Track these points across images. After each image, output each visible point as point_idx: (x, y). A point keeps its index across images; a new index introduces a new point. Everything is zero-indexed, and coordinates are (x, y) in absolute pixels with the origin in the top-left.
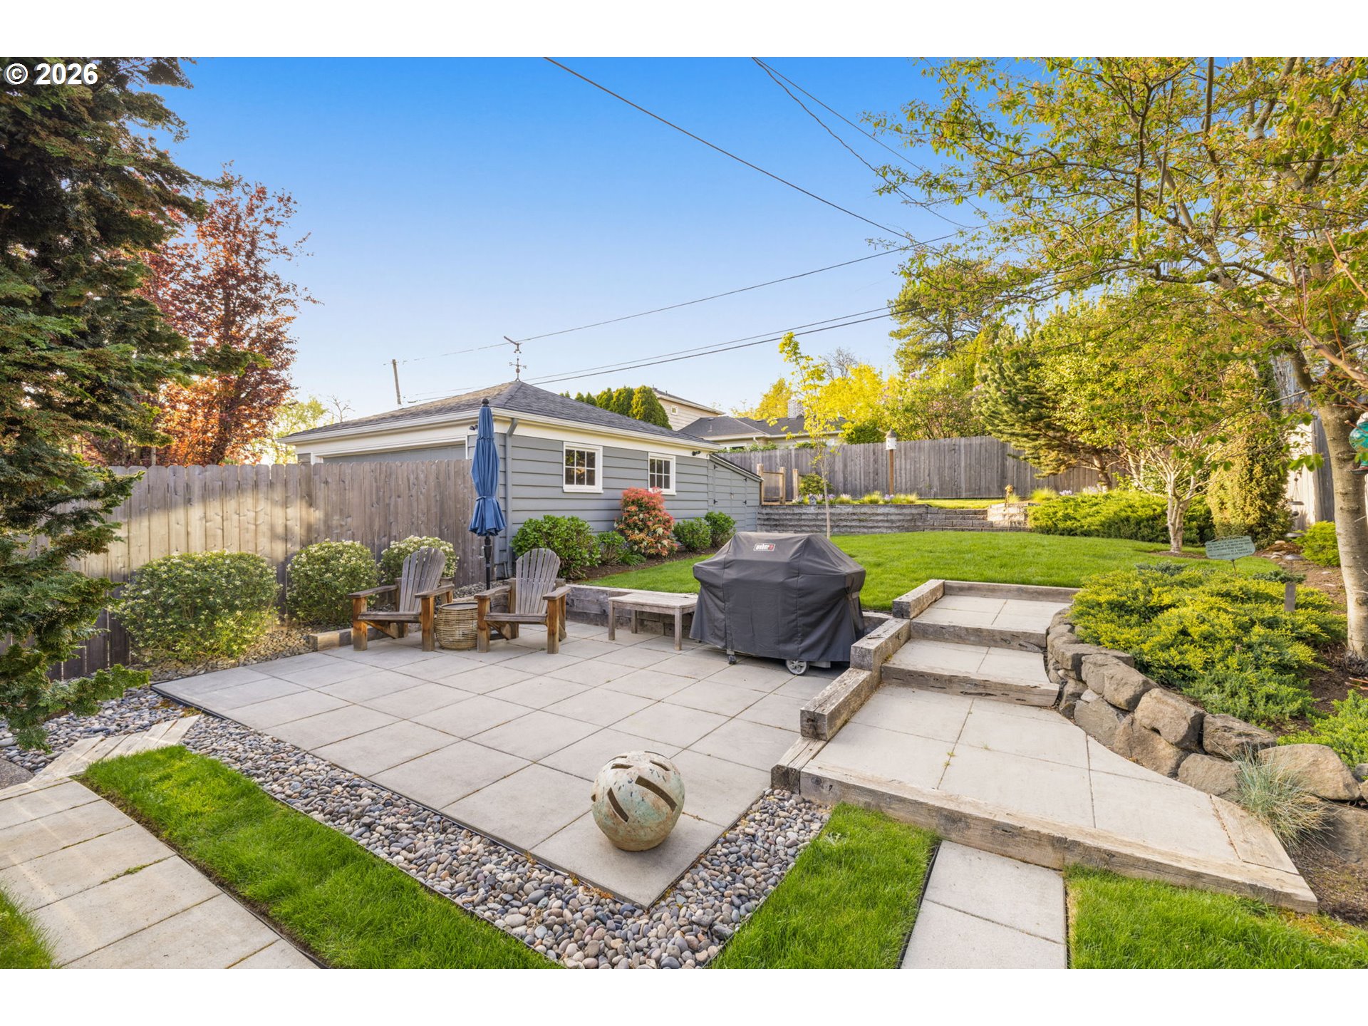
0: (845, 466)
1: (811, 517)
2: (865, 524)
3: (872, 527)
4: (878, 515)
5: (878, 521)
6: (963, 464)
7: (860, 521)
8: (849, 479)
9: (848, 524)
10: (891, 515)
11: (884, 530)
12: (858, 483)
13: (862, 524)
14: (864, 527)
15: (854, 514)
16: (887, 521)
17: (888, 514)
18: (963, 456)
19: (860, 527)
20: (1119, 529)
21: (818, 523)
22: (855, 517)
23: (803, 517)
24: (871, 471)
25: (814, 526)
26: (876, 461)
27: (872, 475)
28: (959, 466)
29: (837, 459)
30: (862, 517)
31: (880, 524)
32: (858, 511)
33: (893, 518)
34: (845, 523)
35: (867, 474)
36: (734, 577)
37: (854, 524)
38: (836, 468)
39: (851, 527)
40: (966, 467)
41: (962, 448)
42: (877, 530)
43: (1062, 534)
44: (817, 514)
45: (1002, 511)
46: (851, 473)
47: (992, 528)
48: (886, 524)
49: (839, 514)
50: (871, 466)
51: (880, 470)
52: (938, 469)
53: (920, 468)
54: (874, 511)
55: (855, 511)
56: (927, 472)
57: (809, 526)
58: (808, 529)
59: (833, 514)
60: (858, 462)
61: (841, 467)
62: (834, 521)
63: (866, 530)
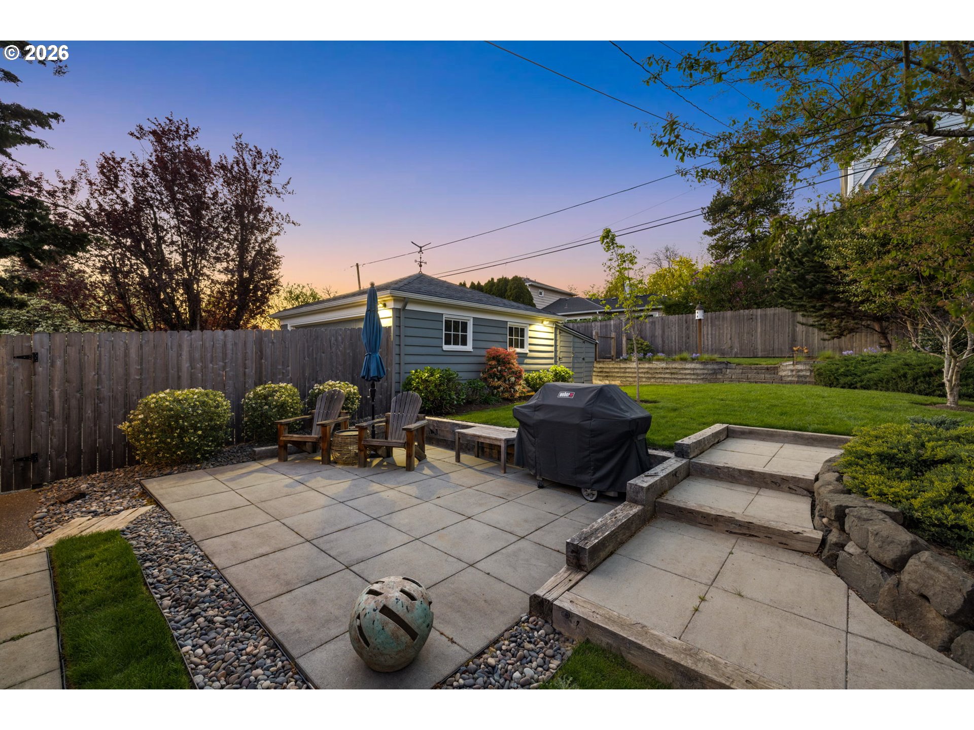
0: (663, 332)
1: (633, 370)
2: (676, 376)
3: (681, 379)
4: (686, 369)
5: (686, 374)
6: (759, 330)
7: (672, 373)
8: (666, 342)
9: (662, 376)
10: (697, 369)
11: (691, 382)
12: (673, 345)
13: (673, 376)
14: (675, 378)
15: (667, 368)
16: (694, 374)
17: (694, 369)
18: (759, 324)
19: (671, 378)
20: (896, 384)
22: (668, 371)
23: (627, 370)
24: (684, 335)
26: (688, 328)
27: (684, 339)
28: (756, 332)
29: (657, 327)
30: (673, 371)
31: (688, 377)
32: (670, 366)
33: (698, 371)
34: (660, 376)
35: (680, 338)
36: (542, 418)
37: (667, 376)
38: (657, 334)
39: (664, 378)
40: (761, 332)
41: (759, 317)
42: (685, 381)
43: (843, 387)
46: (668, 338)
47: (781, 380)
48: (693, 377)
49: (656, 368)
50: (684, 332)
51: (691, 335)
52: (739, 334)
53: (723, 333)
54: (683, 366)
55: (668, 366)
56: (729, 336)
57: (631, 377)
58: (631, 379)
59: (651, 368)
60: (673, 329)
61: (660, 332)
62: (651, 374)
63: (676, 381)
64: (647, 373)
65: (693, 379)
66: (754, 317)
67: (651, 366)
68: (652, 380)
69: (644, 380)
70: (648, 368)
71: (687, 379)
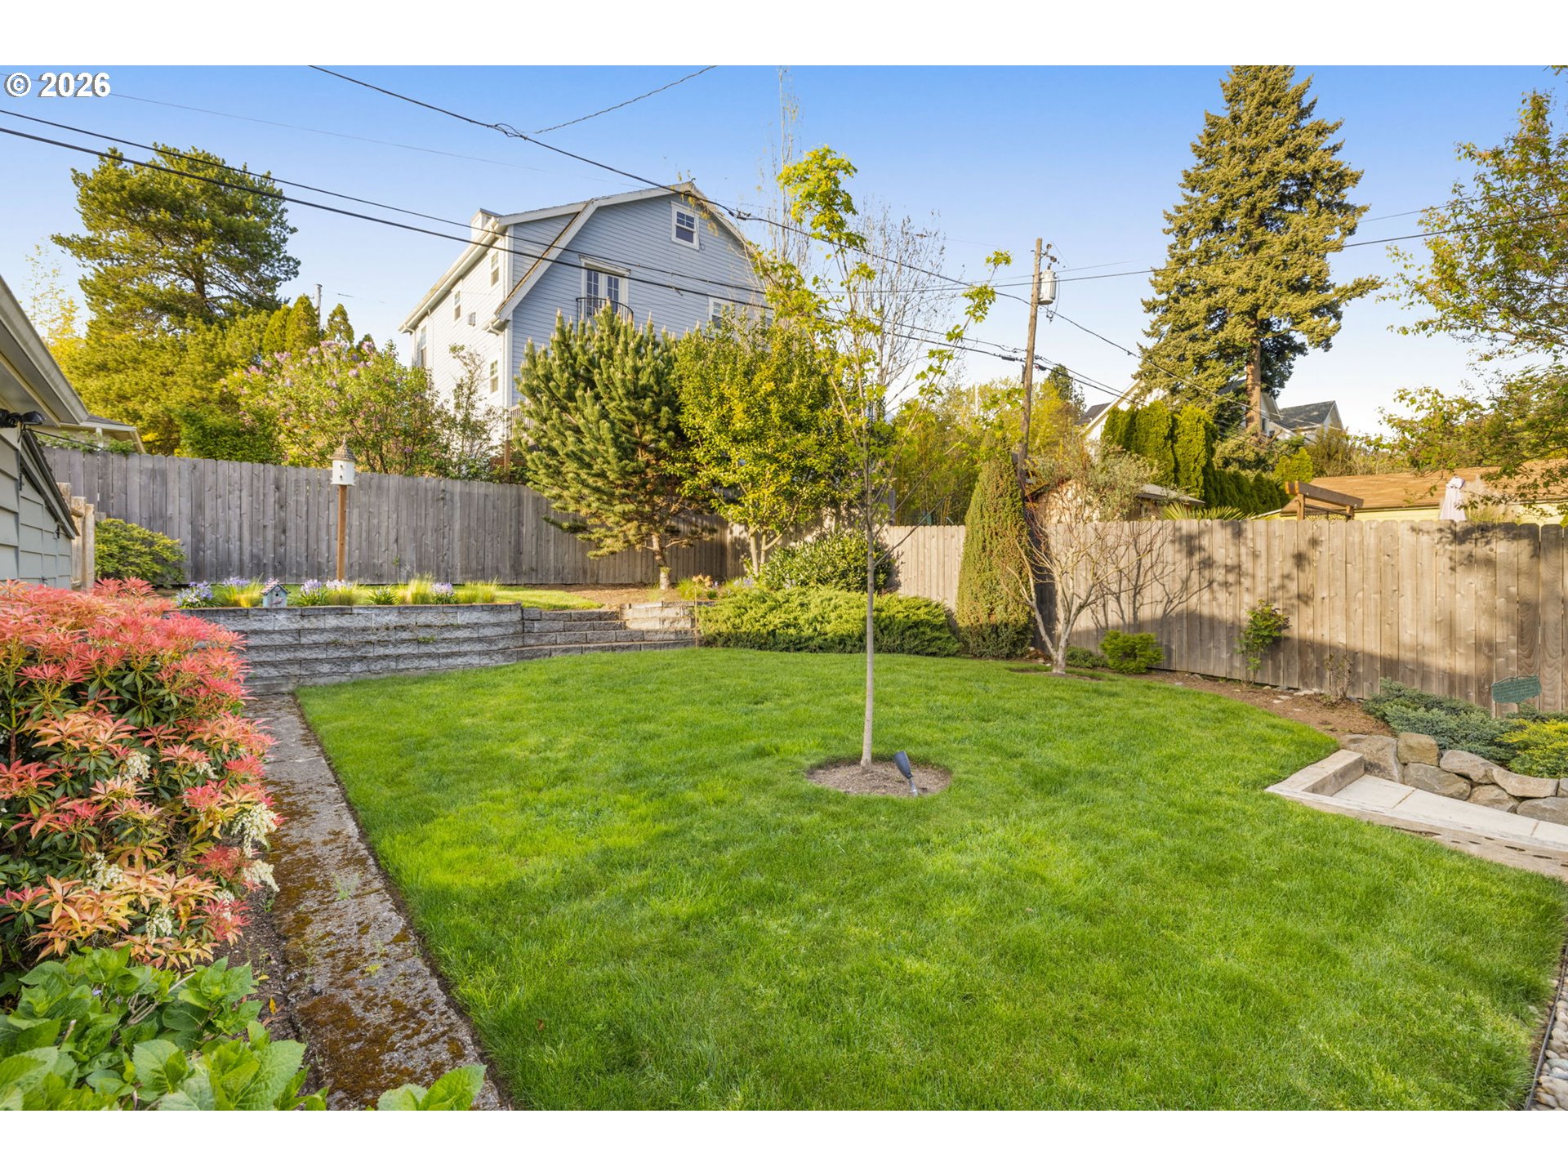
0: (199, 507)
1: (278, 640)
2: (431, 649)
3: (447, 656)
4: (458, 627)
5: (458, 641)
6: (457, 526)
7: (419, 642)
8: (209, 537)
9: (390, 651)
10: (484, 626)
11: (475, 660)
12: (234, 546)
13: (424, 649)
14: (429, 656)
15: (403, 628)
16: (480, 640)
17: (475, 626)
18: (457, 515)
19: (419, 657)
21: (301, 655)
22: (405, 635)
23: (257, 641)
24: (270, 523)
25: (290, 662)
26: (282, 505)
27: (270, 534)
28: (452, 528)
29: (174, 488)
30: (421, 634)
31: (466, 648)
32: (411, 620)
33: (488, 632)
34: (381, 651)
35: (258, 529)
37: (404, 650)
38: (172, 510)
39: (398, 657)
40: (462, 531)
41: (457, 498)
42: (460, 660)
44: (299, 632)
45: (658, 613)
46: (215, 526)
47: (641, 641)
48: (478, 647)
49: (364, 630)
50: (270, 512)
51: (291, 525)
52: (415, 532)
53: (379, 526)
54: (449, 620)
55: (404, 621)
56: (392, 537)
57: (273, 664)
58: (273, 672)
59: (348, 631)
60: (235, 502)
61: (186, 508)
62: (351, 647)
63: (433, 663)
64: (336, 644)
65: (480, 653)
66: (448, 496)
67: (345, 622)
68: (357, 668)
69: (326, 668)
70: (336, 629)
71: (465, 654)
